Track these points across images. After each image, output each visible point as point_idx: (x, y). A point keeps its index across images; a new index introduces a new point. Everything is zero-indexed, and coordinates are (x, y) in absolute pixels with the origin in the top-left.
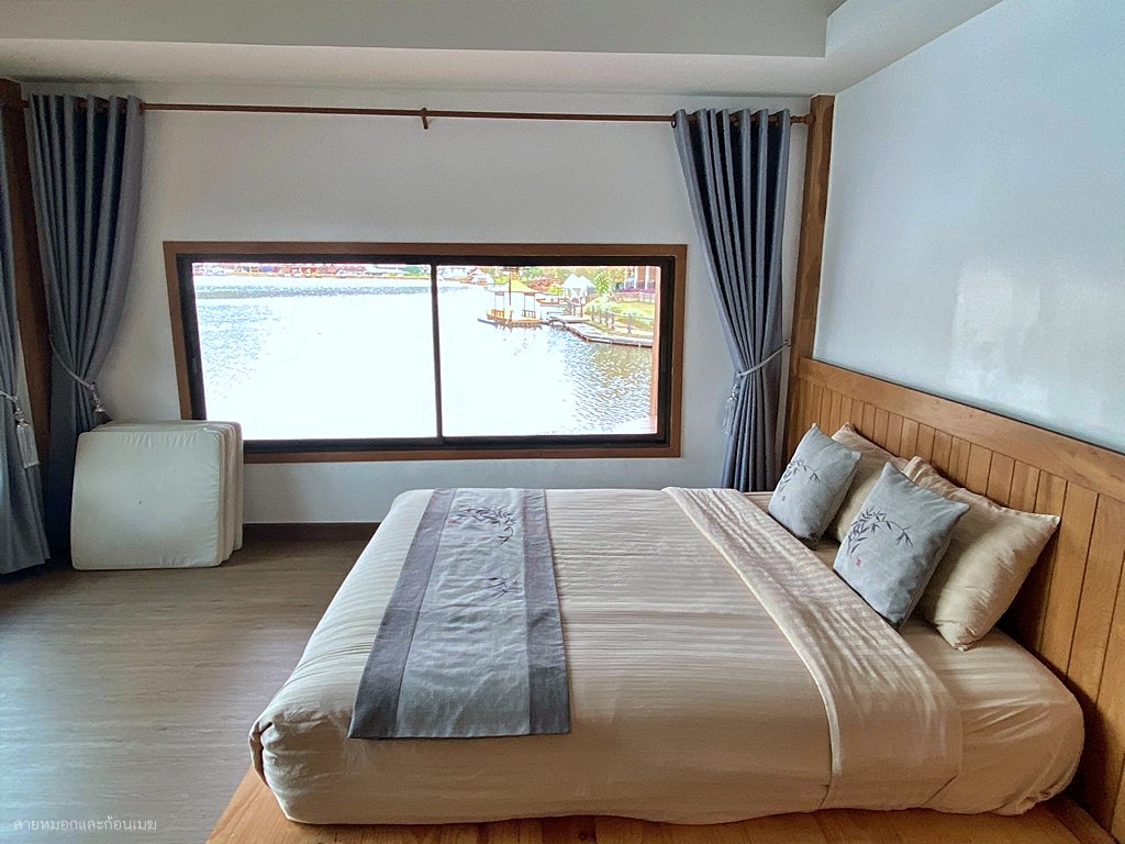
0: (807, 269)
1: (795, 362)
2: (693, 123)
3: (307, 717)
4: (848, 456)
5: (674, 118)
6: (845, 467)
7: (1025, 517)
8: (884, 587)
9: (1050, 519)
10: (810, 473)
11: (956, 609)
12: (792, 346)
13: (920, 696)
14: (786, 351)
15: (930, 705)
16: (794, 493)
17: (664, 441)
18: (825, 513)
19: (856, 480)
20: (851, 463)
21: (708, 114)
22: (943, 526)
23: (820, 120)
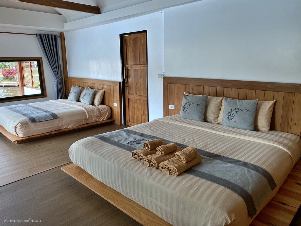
0: (64, 62)
1: (65, 78)
2: (40, 35)
3: (24, 122)
4: (79, 88)
5: (36, 35)
6: (79, 90)
7: (102, 90)
8: (88, 101)
9: (104, 90)
10: (74, 92)
11: (96, 102)
12: (64, 75)
13: (94, 109)
14: (63, 76)
15: (96, 109)
16: (72, 95)
17: (43, 95)
18: (78, 97)
19: (81, 92)
20: (80, 90)
21: (43, 34)
22: (93, 92)
23: (62, 36)
